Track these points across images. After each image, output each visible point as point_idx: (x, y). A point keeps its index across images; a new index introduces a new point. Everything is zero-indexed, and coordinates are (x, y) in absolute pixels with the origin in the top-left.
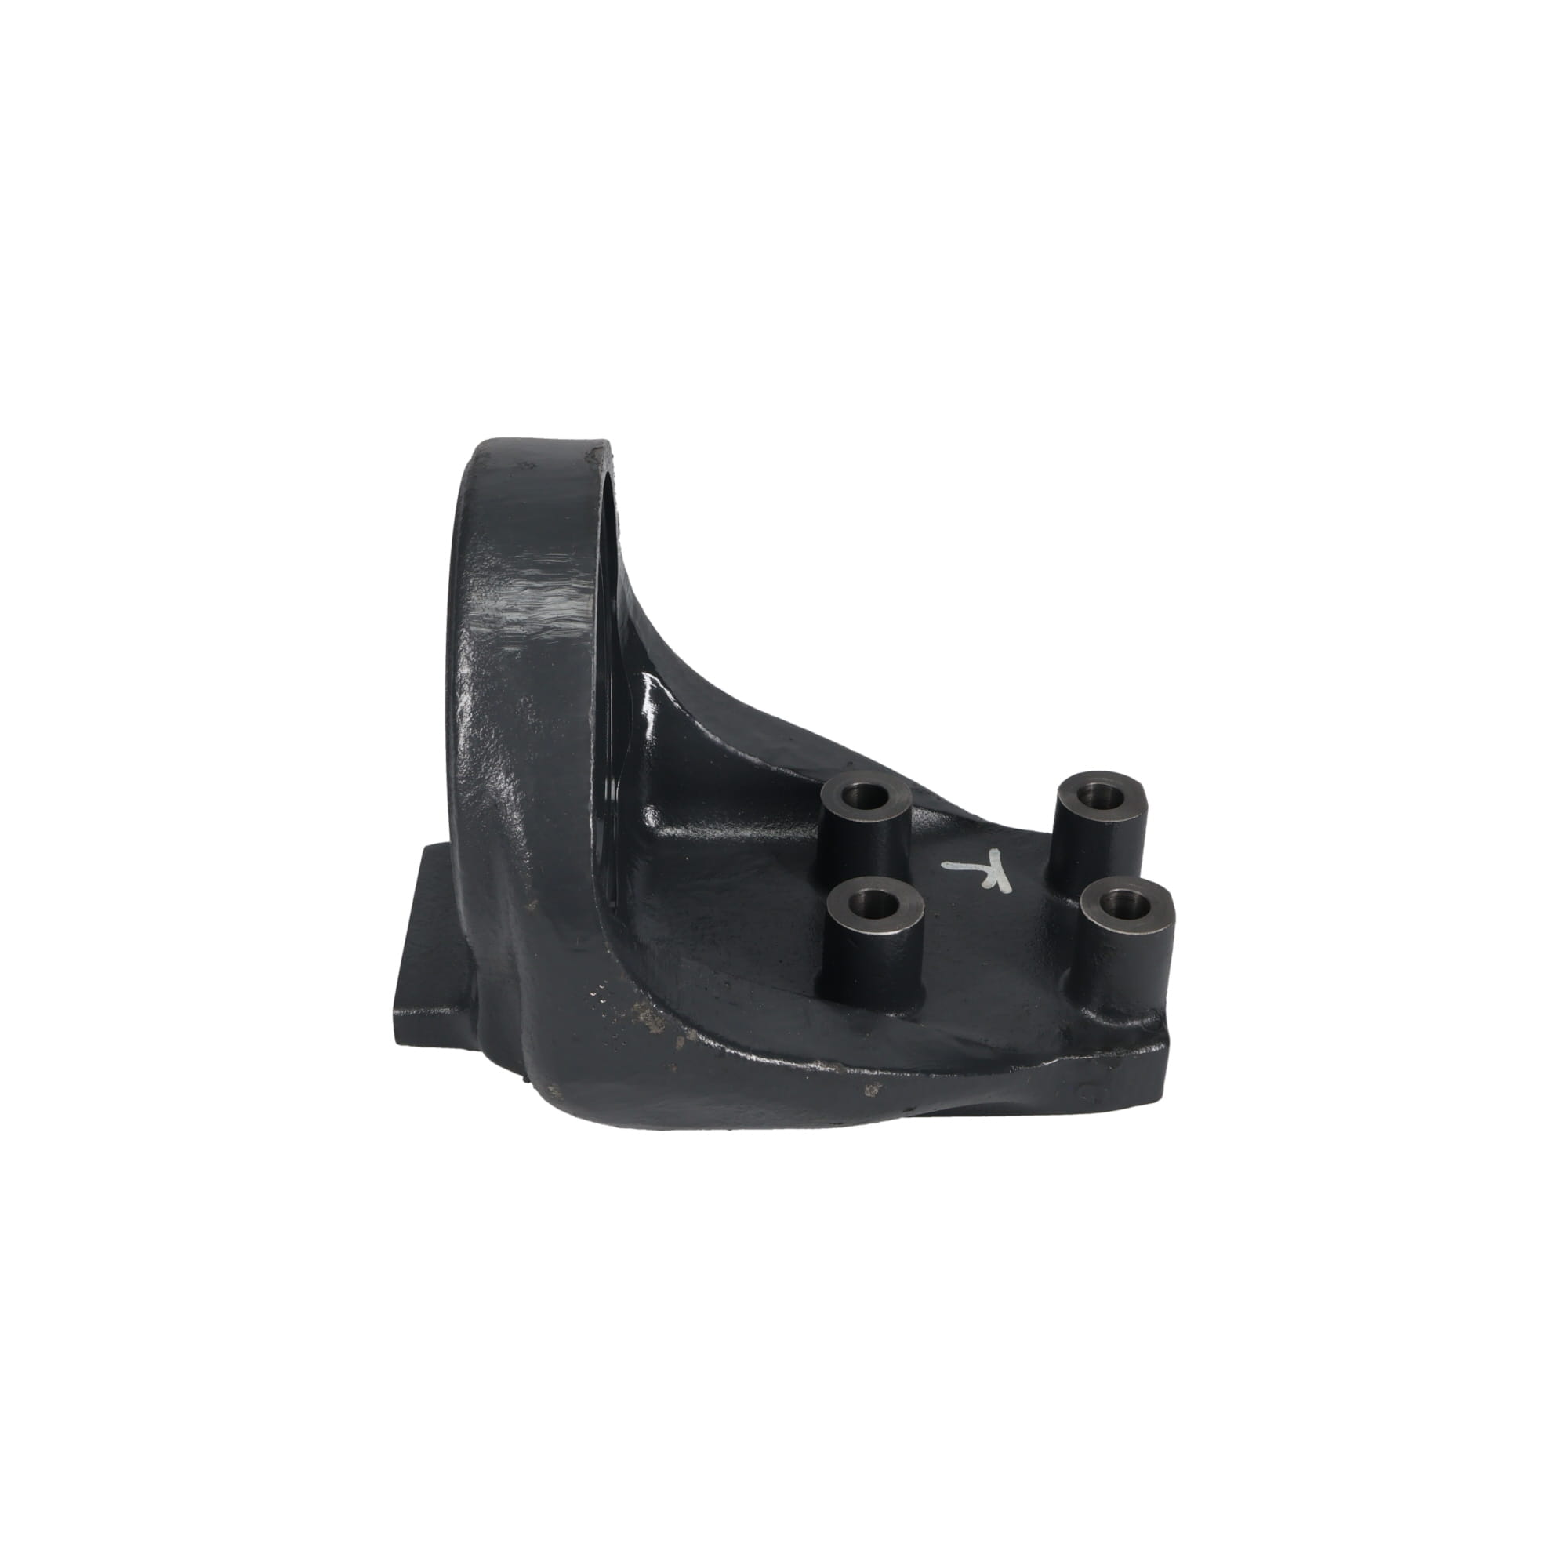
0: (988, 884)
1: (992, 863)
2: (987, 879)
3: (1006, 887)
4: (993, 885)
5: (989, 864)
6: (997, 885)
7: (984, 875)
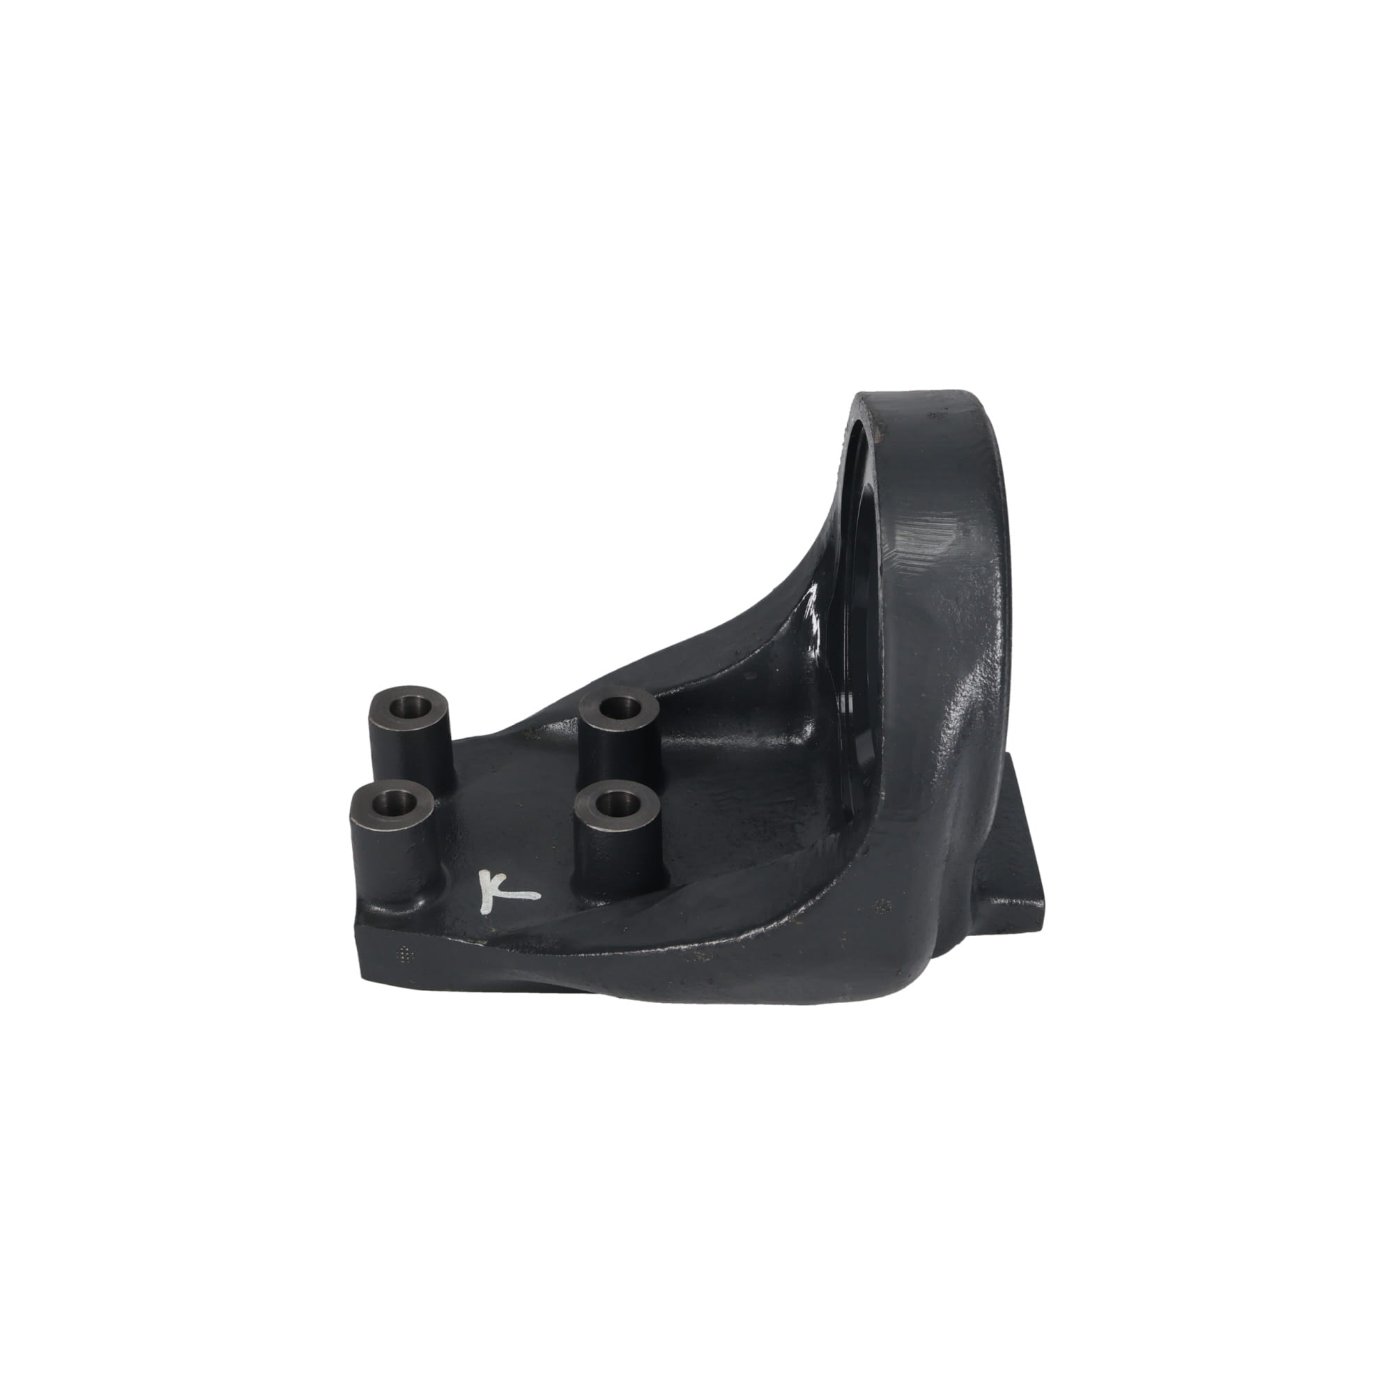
0: (500, 878)
1: (491, 899)
2: (500, 883)
3: (484, 875)
4: (496, 877)
5: (494, 898)
6: (492, 877)
7: (502, 887)
